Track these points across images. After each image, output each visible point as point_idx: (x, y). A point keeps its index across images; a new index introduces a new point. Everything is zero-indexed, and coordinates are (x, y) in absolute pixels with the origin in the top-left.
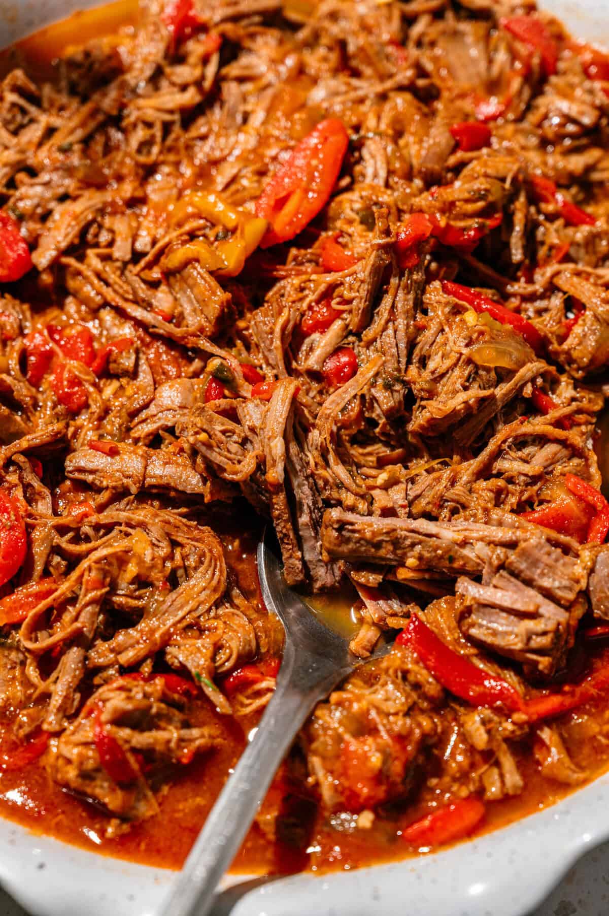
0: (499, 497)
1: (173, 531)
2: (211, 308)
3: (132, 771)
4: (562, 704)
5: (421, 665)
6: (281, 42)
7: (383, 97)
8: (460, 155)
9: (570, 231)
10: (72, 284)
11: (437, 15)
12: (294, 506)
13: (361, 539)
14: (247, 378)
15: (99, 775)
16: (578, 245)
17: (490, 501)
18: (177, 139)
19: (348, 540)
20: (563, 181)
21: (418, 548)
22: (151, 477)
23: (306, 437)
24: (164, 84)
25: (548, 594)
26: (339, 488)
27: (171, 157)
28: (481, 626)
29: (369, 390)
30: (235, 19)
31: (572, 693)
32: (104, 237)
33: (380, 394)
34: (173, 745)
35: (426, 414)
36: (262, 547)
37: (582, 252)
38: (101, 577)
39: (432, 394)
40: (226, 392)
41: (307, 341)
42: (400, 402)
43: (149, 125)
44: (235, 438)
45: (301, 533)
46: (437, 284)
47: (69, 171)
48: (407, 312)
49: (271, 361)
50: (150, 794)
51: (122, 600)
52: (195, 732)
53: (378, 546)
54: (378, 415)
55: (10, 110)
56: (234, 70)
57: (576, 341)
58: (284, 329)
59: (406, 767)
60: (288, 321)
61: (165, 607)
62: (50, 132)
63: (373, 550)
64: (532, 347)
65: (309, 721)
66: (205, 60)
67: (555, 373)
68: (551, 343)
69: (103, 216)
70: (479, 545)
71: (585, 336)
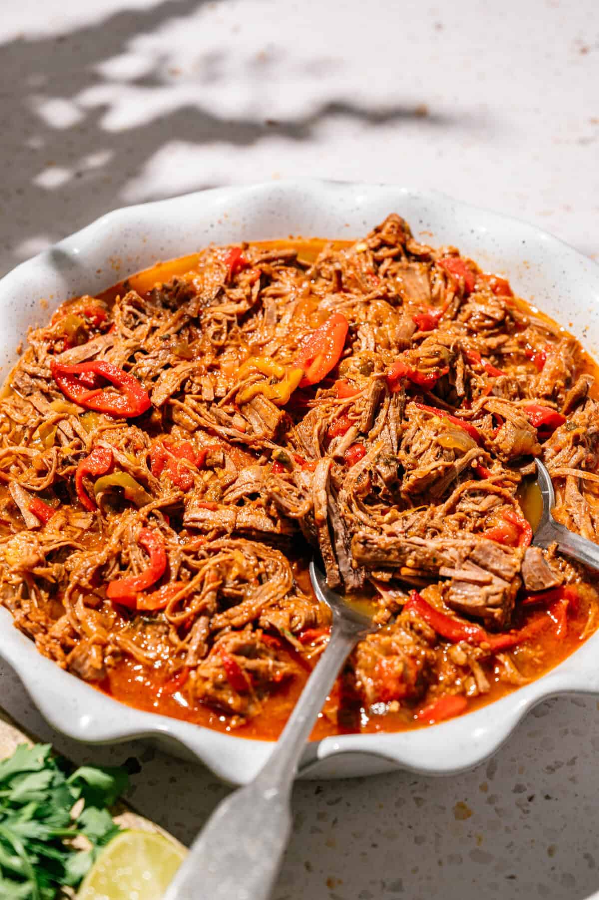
0: (461, 524)
1: (258, 552)
2: (272, 421)
3: (246, 684)
4: (511, 640)
5: (421, 618)
6: (297, 275)
7: (368, 303)
8: (420, 333)
9: (492, 379)
10: (176, 416)
11: (396, 258)
12: (333, 535)
13: (378, 548)
14: (297, 461)
15: (227, 686)
16: (498, 387)
17: (456, 526)
18: (236, 332)
19: (370, 550)
20: (485, 353)
21: (414, 553)
22: (240, 522)
23: (338, 494)
24: (225, 299)
25: (497, 573)
26: (360, 525)
27: (234, 342)
28: (457, 594)
29: (374, 467)
30: (268, 261)
31: (516, 635)
32: (195, 389)
33: (383, 469)
34: (270, 668)
35: (412, 478)
36: (312, 564)
37: (500, 391)
38: (216, 574)
39: (415, 466)
40: (285, 470)
41: (333, 441)
42: (395, 473)
43: (219, 322)
44: (294, 494)
45: (337, 553)
46: (413, 403)
47: (170, 350)
48: (396, 418)
49: (311, 453)
50: (256, 700)
51: (229, 590)
52: (282, 664)
53: (389, 552)
54: (381, 484)
55: (127, 316)
56: (269, 290)
57: (501, 438)
58: (319, 431)
59: (417, 673)
60: (321, 427)
61: (257, 593)
62: (153, 329)
63: (386, 555)
64: (474, 439)
65: (355, 650)
66: (252, 284)
67: (489, 457)
68: (486, 439)
69: (193, 376)
70: (451, 550)
71: (507, 435)
